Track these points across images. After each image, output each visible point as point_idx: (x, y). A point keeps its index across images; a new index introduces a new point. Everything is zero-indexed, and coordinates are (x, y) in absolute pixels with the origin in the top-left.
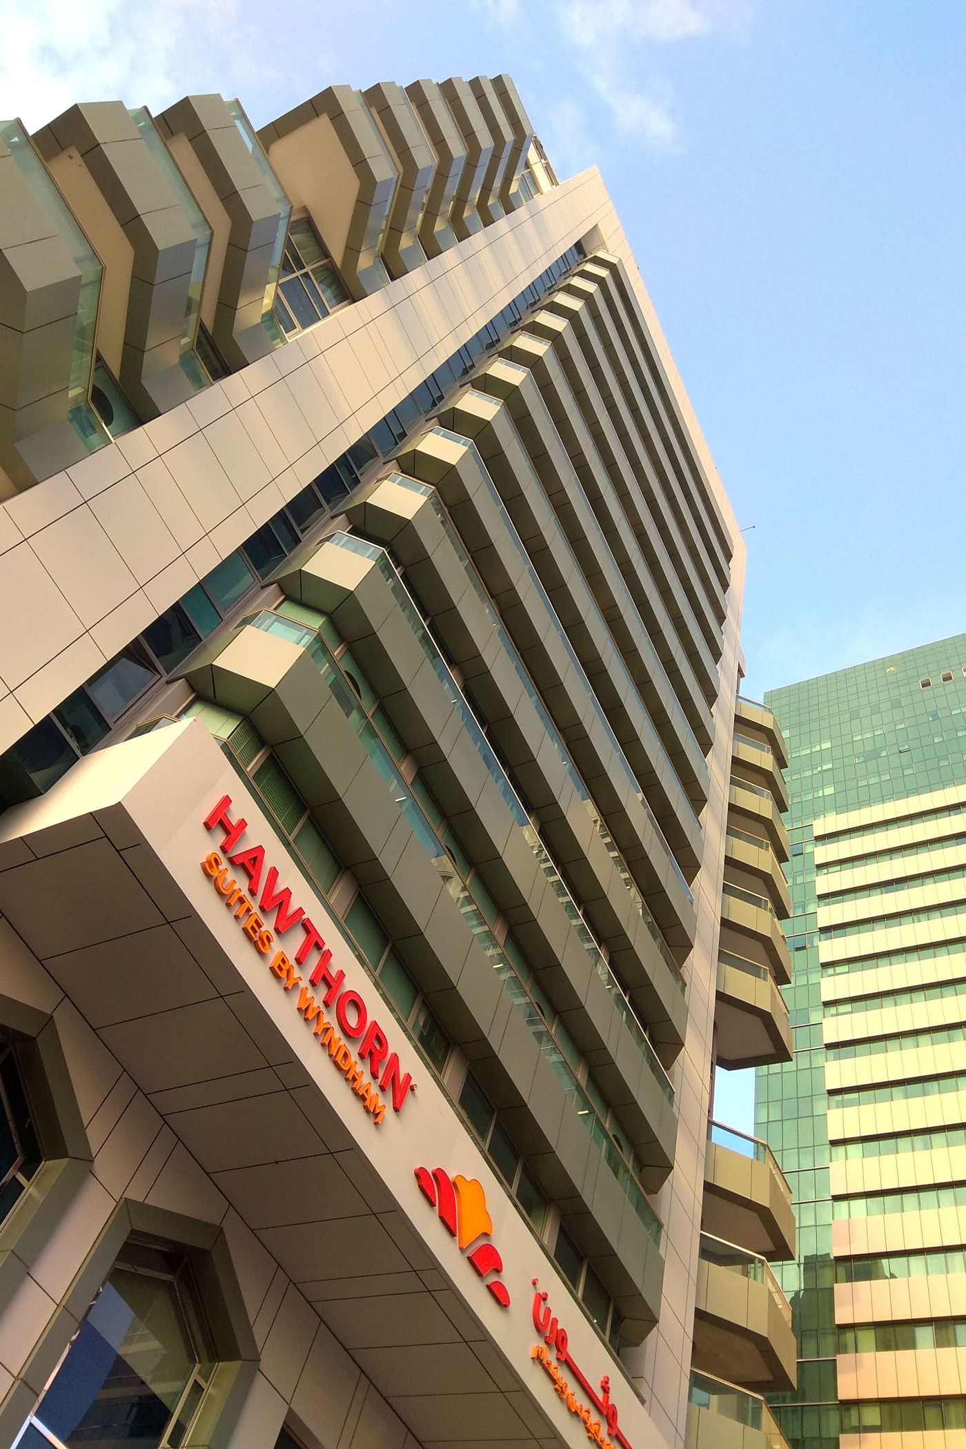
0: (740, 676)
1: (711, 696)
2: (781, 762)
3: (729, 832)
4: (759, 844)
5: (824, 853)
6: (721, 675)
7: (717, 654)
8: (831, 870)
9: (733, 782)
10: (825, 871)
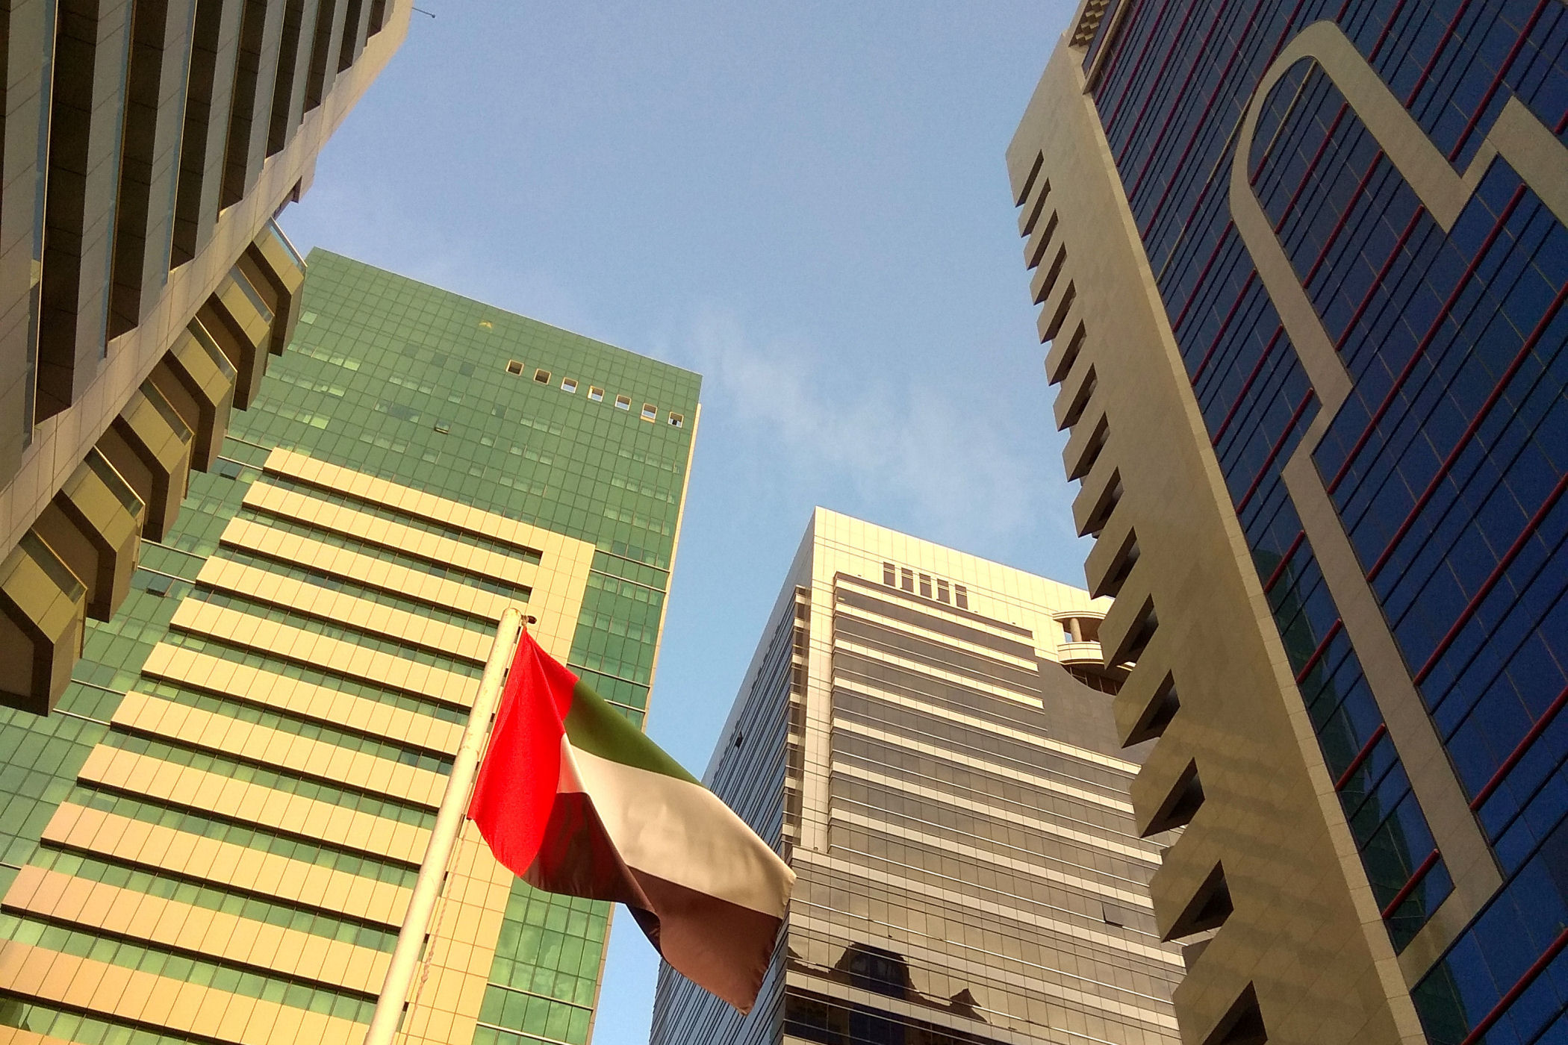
0: (292, 197)
1: (232, 192)
2: (276, 344)
3: (145, 388)
4: (178, 429)
5: (261, 494)
6: (265, 176)
7: (276, 143)
8: (259, 519)
9: (192, 327)
10: (251, 516)
